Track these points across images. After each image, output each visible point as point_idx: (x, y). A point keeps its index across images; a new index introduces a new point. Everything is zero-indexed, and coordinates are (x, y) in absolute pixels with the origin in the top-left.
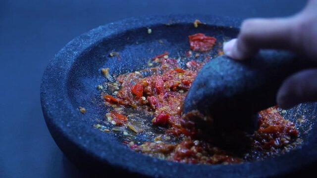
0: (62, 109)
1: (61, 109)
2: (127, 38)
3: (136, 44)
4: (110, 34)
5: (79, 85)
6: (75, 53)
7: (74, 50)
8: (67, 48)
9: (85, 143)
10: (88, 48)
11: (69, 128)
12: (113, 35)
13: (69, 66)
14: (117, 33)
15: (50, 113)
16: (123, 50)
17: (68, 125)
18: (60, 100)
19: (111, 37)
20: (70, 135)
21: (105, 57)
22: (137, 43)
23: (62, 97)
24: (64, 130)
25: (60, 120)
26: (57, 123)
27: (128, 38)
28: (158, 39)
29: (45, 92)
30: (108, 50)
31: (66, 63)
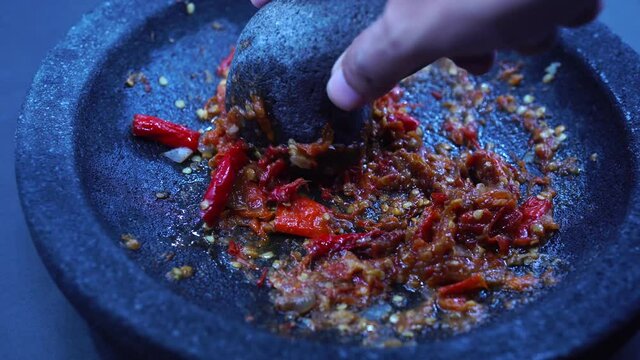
0: (107, 267)
1: (103, 267)
2: (150, 35)
3: (171, 43)
4: (115, 36)
5: (97, 178)
6: (64, 104)
7: (60, 96)
8: (39, 94)
9: (191, 344)
10: (86, 85)
11: (143, 312)
12: (122, 38)
13: (67, 145)
14: (130, 31)
15: (86, 286)
16: (147, 63)
17: (138, 307)
18: (91, 243)
19: (121, 44)
20: (152, 332)
21: (119, 91)
22: (172, 40)
23: (92, 235)
24: (135, 321)
25: (115, 296)
26: (110, 306)
27: (153, 35)
28: (209, 20)
29: (48, 228)
30: (121, 74)
31: (57, 138)
